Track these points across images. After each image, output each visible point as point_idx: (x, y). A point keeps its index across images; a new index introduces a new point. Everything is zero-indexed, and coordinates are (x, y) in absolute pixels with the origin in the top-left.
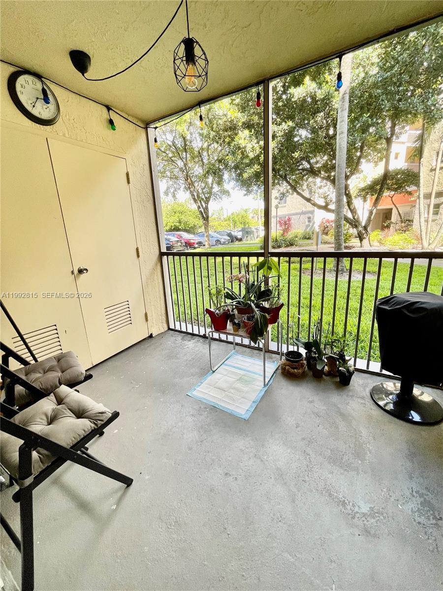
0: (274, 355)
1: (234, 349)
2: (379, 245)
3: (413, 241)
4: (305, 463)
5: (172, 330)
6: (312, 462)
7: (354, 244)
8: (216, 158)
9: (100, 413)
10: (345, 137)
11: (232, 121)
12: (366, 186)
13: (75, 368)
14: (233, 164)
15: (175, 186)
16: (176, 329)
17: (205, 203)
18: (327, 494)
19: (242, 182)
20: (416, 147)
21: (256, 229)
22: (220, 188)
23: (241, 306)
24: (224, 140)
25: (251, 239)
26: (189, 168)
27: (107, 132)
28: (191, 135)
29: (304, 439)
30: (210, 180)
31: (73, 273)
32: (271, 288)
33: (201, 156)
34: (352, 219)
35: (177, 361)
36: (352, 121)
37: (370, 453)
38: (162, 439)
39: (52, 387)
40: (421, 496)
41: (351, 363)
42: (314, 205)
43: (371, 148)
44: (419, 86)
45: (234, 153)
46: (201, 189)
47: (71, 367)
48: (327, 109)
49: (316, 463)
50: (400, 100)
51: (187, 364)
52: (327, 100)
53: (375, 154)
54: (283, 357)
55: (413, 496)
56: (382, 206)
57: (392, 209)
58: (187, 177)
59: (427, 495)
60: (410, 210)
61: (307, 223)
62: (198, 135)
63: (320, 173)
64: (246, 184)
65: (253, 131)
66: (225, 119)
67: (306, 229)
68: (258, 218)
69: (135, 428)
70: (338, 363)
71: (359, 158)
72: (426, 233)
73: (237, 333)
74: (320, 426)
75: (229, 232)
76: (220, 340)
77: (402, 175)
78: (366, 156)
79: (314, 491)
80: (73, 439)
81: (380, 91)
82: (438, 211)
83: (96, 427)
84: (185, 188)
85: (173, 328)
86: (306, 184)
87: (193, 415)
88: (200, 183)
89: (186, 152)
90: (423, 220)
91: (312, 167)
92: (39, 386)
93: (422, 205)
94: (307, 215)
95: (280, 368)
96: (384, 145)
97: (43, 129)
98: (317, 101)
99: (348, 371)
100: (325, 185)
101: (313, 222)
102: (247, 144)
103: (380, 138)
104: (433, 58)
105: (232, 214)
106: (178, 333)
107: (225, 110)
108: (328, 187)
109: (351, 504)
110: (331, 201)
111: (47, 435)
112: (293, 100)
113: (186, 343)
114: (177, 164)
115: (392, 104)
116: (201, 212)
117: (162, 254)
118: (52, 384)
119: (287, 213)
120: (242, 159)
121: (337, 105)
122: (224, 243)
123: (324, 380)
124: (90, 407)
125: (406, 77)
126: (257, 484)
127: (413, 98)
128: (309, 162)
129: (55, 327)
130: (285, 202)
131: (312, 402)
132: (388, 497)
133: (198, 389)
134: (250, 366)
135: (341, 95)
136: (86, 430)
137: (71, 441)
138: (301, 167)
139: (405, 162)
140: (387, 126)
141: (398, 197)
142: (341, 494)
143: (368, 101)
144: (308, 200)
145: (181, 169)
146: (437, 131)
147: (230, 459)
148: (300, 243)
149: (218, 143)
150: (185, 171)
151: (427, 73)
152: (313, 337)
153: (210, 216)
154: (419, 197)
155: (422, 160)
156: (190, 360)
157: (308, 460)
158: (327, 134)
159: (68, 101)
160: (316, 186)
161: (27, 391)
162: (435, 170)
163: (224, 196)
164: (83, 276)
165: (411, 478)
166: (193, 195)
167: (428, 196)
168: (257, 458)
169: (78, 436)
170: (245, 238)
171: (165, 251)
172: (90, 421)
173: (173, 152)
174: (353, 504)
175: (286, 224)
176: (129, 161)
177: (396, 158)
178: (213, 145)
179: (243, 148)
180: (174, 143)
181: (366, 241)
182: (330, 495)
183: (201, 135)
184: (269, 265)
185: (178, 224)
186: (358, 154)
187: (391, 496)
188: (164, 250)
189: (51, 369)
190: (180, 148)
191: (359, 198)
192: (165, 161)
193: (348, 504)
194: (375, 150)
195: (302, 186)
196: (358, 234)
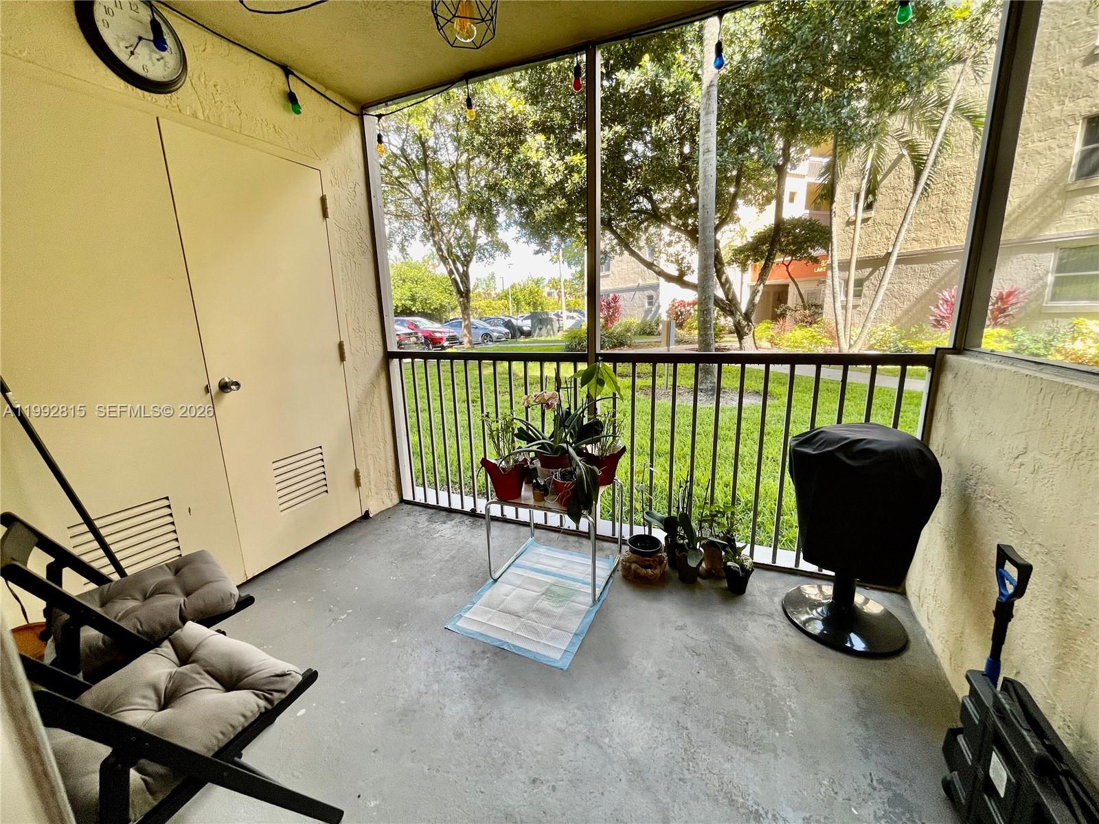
0: (606, 545)
1: (533, 535)
2: (770, 347)
3: (825, 340)
4: (680, 744)
5: (408, 502)
6: (693, 743)
7: (728, 345)
8: (483, 183)
9: (277, 676)
10: (712, 158)
11: (514, 118)
12: (746, 245)
13: (215, 584)
14: (514, 196)
15: (405, 230)
16: (417, 500)
17: (463, 265)
18: (726, 801)
19: (533, 228)
20: (824, 184)
21: (557, 315)
22: (490, 239)
23: (548, 453)
24: (500, 151)
25: (548, 334)
26: (432, 198)
27: (284, 116)
28: (436, 138)
29: (674, 699)
30: (472, 223)
31: (207, 389)
32: (602, 419)
33: (455, 179)
34: (725, 299)
35: (421, 562)
36: (721, 133)
37: (793, 716)
38: (400, 721)
39: (163, 627)
40: (888, 786)
41: (746, 552)
42: (661, 273)
43: (752, 181)
44: (826, 83)
45: (517, 175)
46: (455, 238)
47: (208, 583)
48: (680, 109)
49: (700, 744)
50: (797, 105)
51: (441, 569)
52: (679, 96)
53: (759, 191)
54: (623, 547)
55: (875, 789)
56: (774, 279)
57: (787, 286)
58: (428, 216)
59: (897, 785)
60: (817, 288)
61: (647, 306)
62: (449, 139)
63: (670, 219)
64: (539, 231)
65: (552, 137)
66: (501, 114)
67: (646, 316)
68: (560, 297)
69: (343, 702)
70: (723, 553)
71: (735, 196)
72: (845, 328)
73: (541, 504)
74: (702, 672)
75: (507, 320)
76: (504, 520)
77: (803, 230)
78: (745, 194)
79: (703, 798)
80: (221, 736)
81: (765, 87)
82: (861, 291)
83: (269, 707)
84: (424, 235)
85: (411, 499)
86: (644, 237)
87: (459, 668)
88: (453, 227)
89: (427, 170)
90: (838, 305)
91: (655, 208)
92: (135, 627)
93: (837, 280)
94: (647, 293)
95: (620, 567)
96: (773, 178)
97: (150, 99)
98: (664, 96)
99: (742, 567)
100: (677, 240)
101: (657, 304)
102: (542, 159)
103: (766, 166)
104: (848, 39)
105: (513, 287)
106: (421, 509)
107: (502, 98)
108: (682, 243)
109: (770, 816)
110: (689, 268)
111: (161, 731)
112: (621, 91)
113: (438, 526)
114: (409, 190)
115: (785, 109)
116: (455, 281)
117: (388, 356)
118: (164, 621)
119: (611, 288)
120: (532, 186)
121: (697, 104)
122: (498, 340)
123: (700, 587)
124: (254, 665)
125: (808, 67)
126: (596, 794)
127: (818, 104)
128: (650, 199)
129: (166, 503)
130: (608, 269)
131: (682, 629)
132: (833, 794)
133: (467, 615)
134: (564, 566)
135: (704, 87)
136: (248, 714)
137: (215, 742)
138: (635, 207)
139: (806, 208)
140: (777, 146)
141: (797, 266)
142: (750, 798)
143: (746, 102)
144: (650, 265)
145: (417, 201)
146: (856, 159)
147: (539, 749)
148: (636, 341)
149: (487, 155)
150: (424, 204)
151: (840, 62)
152: (678, 508)
153: (471, 289)
154: (831, 267)
155: (834, 205)
156: (447, 560)
157: (686, 739)
158: (681, 153)
159: (204, 50)
160: (663, 242)
161: (106, 637)
162: (854, 223)
163: (498, 252)
164: (230, 397)
165: (867, 756)
166: (439, 249)
167: (845, 266)
168: (592, 743)
169: (230, 729)
170: (537, 331)
171: (395, 349)
172: (257, 695)
173: (401, 169)
174: (774, 815)
175: (610, 308)
176: (327, 175)
177: (792, 200)
178: (477, 160)
179: (535, 167)
180: (403, 150)
181: (749, 339)
182: (732, 802)
183: (457, 140)
184: (600, 377)
185: (409, 303)
186: (732, 190)
187: (836, 793)
188: (392, 347)
189: (160, 590)
190: (414, 162)
191: (735, 265)
192: (386, 183)
193: (764, 816)
194: (759, 185)
195: (637, 240)
196: (735, 326)
